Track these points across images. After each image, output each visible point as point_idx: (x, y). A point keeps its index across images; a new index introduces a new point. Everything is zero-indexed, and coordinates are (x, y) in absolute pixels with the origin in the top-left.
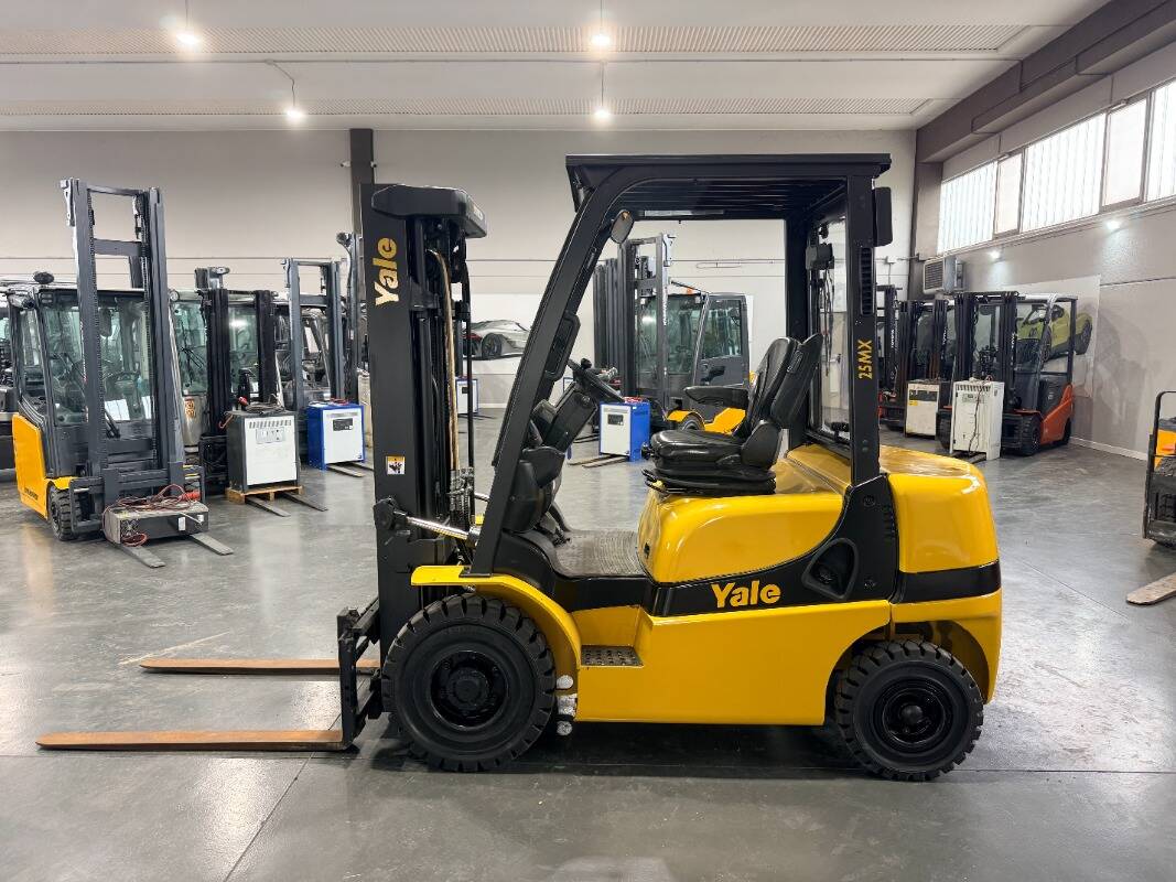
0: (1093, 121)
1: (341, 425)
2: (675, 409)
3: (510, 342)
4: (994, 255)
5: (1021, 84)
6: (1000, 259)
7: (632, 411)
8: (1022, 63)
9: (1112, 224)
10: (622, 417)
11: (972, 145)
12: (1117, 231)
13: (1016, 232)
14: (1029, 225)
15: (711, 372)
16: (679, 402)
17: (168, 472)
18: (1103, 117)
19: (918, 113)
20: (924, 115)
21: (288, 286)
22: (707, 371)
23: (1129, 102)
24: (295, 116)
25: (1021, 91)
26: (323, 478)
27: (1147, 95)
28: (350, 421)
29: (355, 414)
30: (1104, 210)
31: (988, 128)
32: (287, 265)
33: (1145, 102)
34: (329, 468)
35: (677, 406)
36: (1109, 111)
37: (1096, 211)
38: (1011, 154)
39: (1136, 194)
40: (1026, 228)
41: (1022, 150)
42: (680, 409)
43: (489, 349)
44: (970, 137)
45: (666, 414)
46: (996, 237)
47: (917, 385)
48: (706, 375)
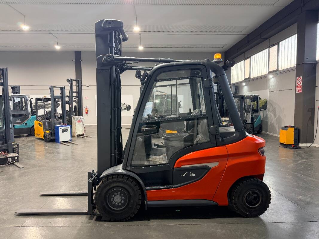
0: (266, 50)
1: (64, 131)
4: (244, 84)
5: (248, 40)
6: (246, 85)
8: (248, 35)
9: (271, 76)
11: (237, 56)
12: (272, 78)
13: (249, 78)
14: (252, 77)
17: (8, 145)
18: (268, 49)
19: (224, 48)
20: (226, 48)
21: (50, 93)
23: (273, 45)
24: (58, 48)
25: (248, 42)
26: (59, 146)
27: (278, 44)
28: (67, 130)
29: (68, 128)
30: (270, 73)
31: (241, 51)
32: (50, 88)
33: (277, 46)
34: (61, 143)
36: (269, 48)
37: (267, 73)
38: (247, 58)
39: (276, 69)
40: (251, 77)
41: (250, 57)
44: (237, 54)
46: (245, 79)
47: (223, 118)
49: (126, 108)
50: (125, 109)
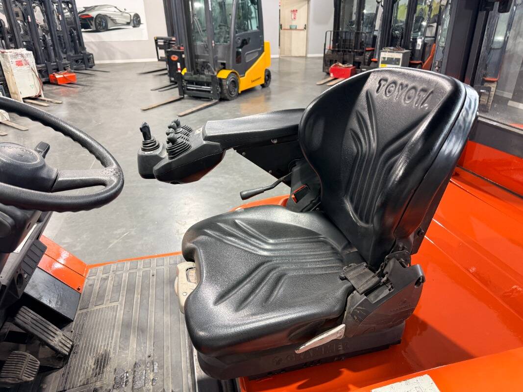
3: (112, 20)
15: (241, 43)
42: (224, 68)
43: (100, 25)
45: (216, 73)
48: (239, 45)
49: (129, 21)
50: (128, 24)
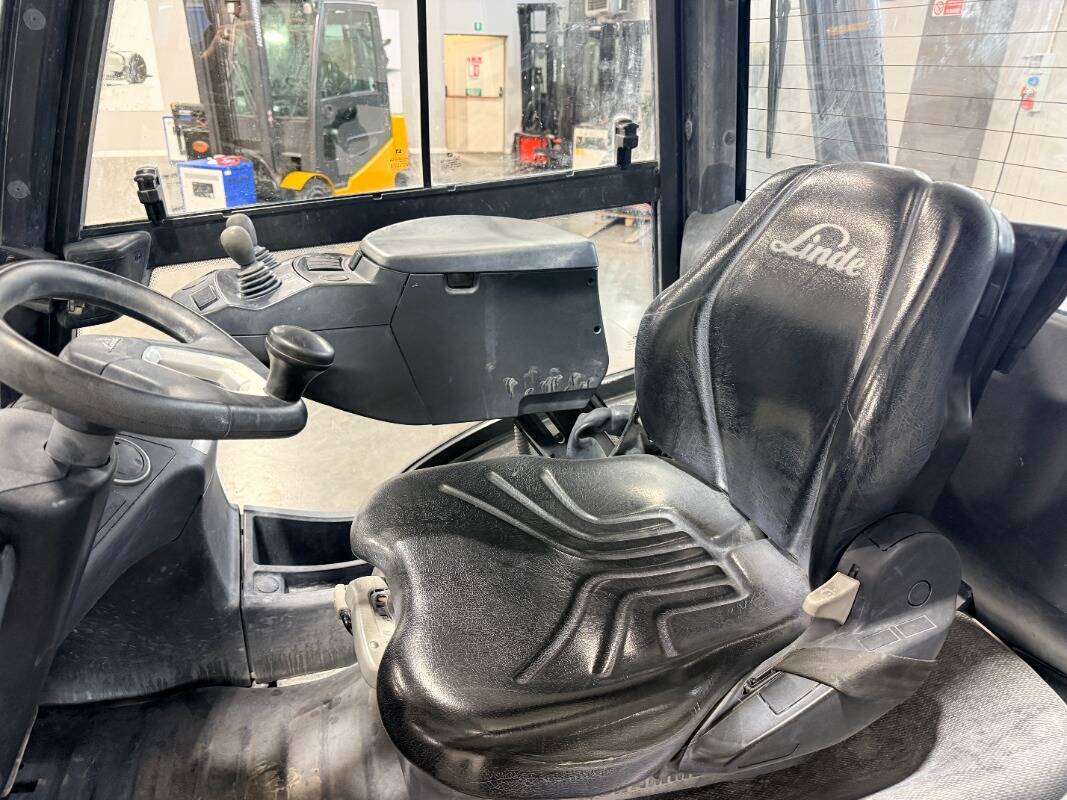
2: (292, 171)
7: (225, 177)
10: (211, 186)
15: (337, 117)
16: (296, 160)
22: (332, 114)
35: (295, 165)
42: (299, 169)
45: (278, 179)
47: (584, 130)
48: (331, 122)
49: (120, 70)
50: (117, 76)
